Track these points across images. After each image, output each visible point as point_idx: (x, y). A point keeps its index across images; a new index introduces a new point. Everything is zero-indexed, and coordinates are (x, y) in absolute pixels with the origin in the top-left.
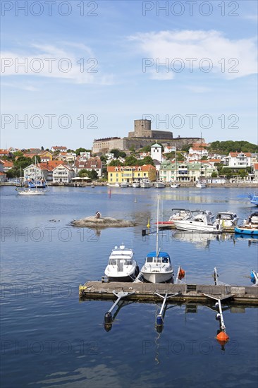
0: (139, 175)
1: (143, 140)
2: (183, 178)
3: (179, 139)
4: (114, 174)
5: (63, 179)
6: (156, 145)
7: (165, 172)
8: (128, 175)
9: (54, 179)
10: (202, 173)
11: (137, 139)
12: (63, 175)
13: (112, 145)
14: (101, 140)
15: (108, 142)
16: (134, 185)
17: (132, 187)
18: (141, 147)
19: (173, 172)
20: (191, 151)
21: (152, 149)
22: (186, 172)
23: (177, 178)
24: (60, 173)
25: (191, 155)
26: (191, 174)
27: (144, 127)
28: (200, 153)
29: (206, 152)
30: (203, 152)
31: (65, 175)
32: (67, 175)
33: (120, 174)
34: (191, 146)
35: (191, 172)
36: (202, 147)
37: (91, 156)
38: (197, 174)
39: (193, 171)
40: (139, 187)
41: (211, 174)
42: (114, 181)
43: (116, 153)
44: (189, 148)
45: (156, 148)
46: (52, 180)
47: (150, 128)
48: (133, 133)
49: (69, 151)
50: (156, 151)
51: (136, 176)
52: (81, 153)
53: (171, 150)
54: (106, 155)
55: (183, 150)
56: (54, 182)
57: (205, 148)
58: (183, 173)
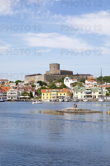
0: (61, 94)
1: (56, 76)
2: (88, 97)
3: (78, 75)
4: (45, 94)
5: (13, 97)
6: (67, 78)
7: (77, 93)
8: (54, 94)
9: (7, 97)
10: (100, 93)
11: (52, 75)
12: (13, 95)
13: (37, 79)
14: (29, 76)
15: (34, 77)
16: (60, 100)
17: (58, 101)
18: (55, 80)
19: (82, 92)
20: (86, 82)
21: (65, 80)
22: (90, 93)
23: (84, 96)
24: (12, 93)
25: (88, 84)
26: (93, 94)
27: (56, 68)
28: (92, 83)
29: (96, 83)
30: (94, 83)
31: (14, 95)
32: (16, 95)
33: (49, 94)
34: (87, 79)
35: (93, 93)
36: (93, 80)
37: (25, 85)
38: (97, 94)
39: (94, 92)
40: (64, 101)
41: (105, 94)
42: (45, 98)
43: (40, 83)
44: (85, 80)
45: (67, 79)
46: (6, 98)
47: (59, 69)
48: (49, 72)
49: (10, 82)
50: (67, 81)
51: (59, 95)
52: (19, 83)
53: (74, 82)
54: (35, 84)
55: (81, 81)
56: (8, 99)
57: (95, 80)
58: (88, 94)
